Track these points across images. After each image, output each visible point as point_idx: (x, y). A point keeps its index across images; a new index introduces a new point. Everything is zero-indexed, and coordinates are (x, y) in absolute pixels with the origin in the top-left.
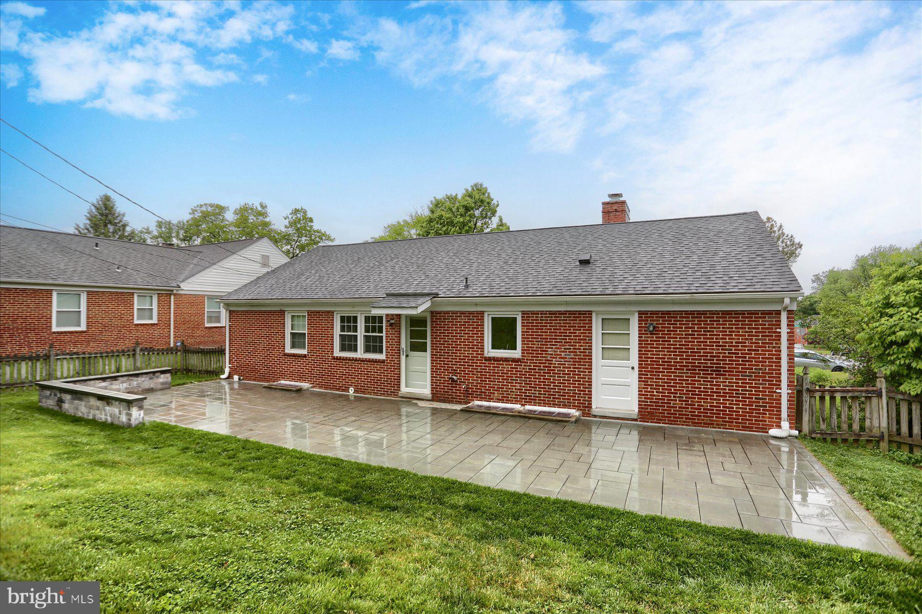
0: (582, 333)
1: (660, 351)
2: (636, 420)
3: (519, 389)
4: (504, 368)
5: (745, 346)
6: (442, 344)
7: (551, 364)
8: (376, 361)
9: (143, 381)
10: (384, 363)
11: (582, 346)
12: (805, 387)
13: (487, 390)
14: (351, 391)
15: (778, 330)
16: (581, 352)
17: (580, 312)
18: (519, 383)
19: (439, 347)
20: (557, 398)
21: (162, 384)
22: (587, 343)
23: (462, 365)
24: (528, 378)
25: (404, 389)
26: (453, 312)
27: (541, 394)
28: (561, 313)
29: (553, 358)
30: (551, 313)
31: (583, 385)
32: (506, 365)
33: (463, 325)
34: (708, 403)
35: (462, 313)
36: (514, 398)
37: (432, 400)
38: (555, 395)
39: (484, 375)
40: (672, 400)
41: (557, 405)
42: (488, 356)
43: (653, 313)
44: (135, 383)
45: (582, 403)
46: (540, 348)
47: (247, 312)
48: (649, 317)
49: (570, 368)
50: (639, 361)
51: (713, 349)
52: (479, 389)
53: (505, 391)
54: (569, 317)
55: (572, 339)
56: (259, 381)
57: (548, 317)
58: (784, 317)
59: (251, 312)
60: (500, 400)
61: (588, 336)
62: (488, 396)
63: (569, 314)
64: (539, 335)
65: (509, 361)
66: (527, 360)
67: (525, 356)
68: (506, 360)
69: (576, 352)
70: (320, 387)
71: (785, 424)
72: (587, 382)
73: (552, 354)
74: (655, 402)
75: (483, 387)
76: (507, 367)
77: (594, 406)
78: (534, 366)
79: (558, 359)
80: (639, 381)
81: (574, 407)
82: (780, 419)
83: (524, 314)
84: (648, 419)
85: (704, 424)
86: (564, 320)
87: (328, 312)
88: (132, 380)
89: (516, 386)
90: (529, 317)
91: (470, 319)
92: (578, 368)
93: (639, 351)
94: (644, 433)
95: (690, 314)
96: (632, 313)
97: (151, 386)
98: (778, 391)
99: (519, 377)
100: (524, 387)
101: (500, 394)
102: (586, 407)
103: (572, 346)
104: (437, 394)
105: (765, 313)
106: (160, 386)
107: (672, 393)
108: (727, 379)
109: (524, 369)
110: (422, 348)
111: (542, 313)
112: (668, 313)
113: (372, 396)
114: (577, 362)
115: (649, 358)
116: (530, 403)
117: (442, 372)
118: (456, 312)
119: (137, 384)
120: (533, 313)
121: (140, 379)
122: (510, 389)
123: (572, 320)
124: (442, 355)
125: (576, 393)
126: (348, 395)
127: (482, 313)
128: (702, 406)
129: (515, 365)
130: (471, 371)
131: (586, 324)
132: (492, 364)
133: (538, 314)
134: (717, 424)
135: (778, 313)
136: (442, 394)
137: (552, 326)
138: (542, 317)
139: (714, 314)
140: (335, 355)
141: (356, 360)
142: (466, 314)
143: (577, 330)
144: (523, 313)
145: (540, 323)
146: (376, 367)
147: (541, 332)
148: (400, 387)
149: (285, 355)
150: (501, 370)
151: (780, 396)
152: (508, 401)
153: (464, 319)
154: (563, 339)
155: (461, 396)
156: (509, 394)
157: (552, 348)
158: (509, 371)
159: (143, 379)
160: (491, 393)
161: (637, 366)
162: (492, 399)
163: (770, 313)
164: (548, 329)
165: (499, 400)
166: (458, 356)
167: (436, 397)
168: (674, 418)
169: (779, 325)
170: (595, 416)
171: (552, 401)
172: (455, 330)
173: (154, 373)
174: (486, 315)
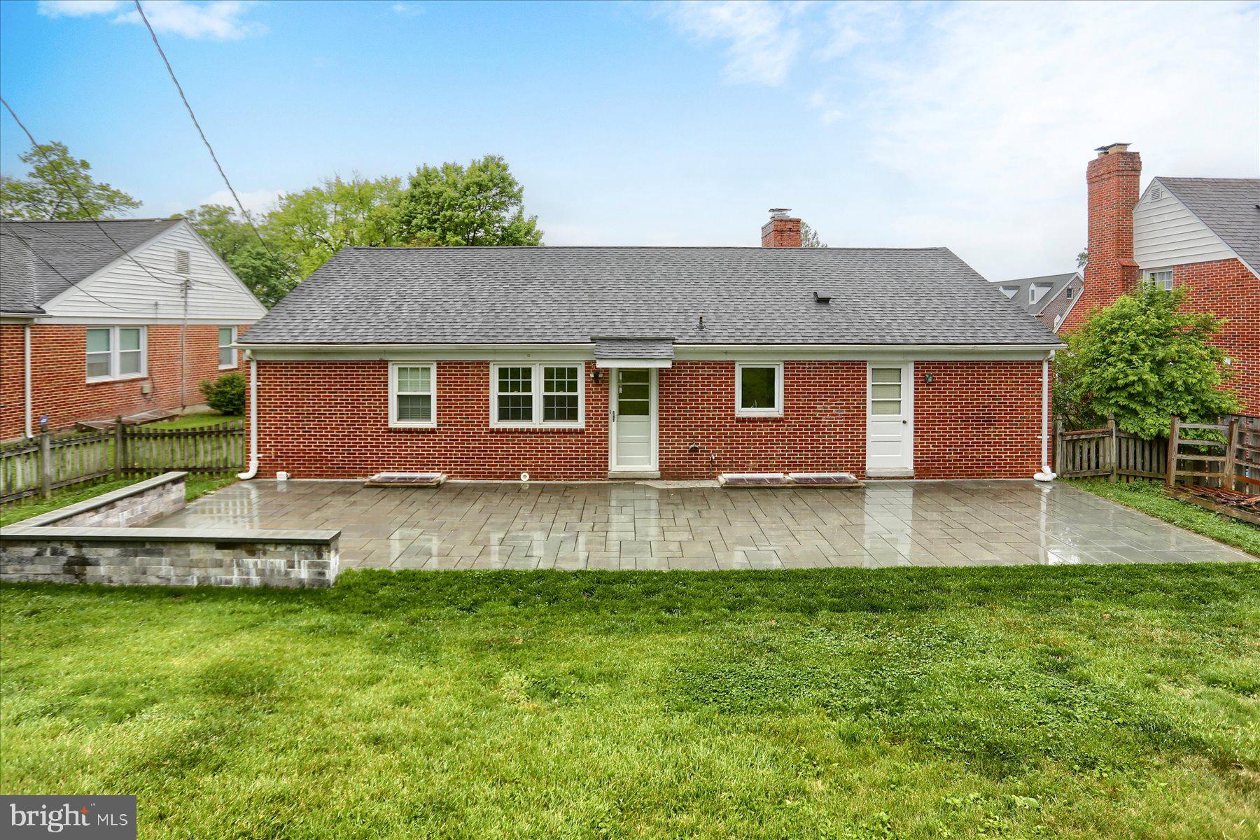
0: (856, 386)
1: (936, 403)
2: (912, 478)
3: (781, 455)
4: (762, 430)
5: (1013, 396)
6: (675, 404)
7: (821, 422)
8: (570, 432)
9: (151, 502)
10: (584, 433)
11: (855, 400)
12: (1058, 433)
13: (740, 459)
14: (525, 478)
15: (1040, 380)
16: (854, 407)
17: (854, 363)
18: (781, 447)
19: (671, 408)
20: (827, 462)
21: (175, 502)
22: (861, 397)
23: (705, 430)
24: (793, 440)
25: (615, 467)
26: (692, 363)
27: (808, 458)
28: (832, 363)
29: (823, 415)
30: (820, 363)
31: (856, 444)
32: (764, 426)
33: (706, 379)
34: (980, 453)
35: (705, 363)
36: (775, 466)
37: (662, 478)
38: (825, 458)
39: (735, 441)
40: (947, 454)
41: (826, 469)
42: (739, 416)
43: (929, 363)
44: (139, 507)
45: (856, 465)
46: (807, 404)
47: (298, 363)
48: (926, 368)
49: (842, 426)
50: (915, 414)
51: (985, 400)
52: (728, 458)
53: (763, 458)
54: (841, 368)
55: (845, 393)
56: (328, 476)
57: (817, 368)
58: (1045, 367)
59: (312, 363)
60: (757, 469)
61: (862, 390)
62: (741, 466)
63: (842, 364)
64: (807, 389)
65: (768, 422)
66: (791, 419)
67: (789, 415)
68: (765, 420)
69: (849, 407)
70: (463, 477)
71: (1047, 469)
72: (861, 440)
73: (821, 411)
74: (931, 457)
75: (734, 455)
76: (765, 429)
77: (867, 467)
78: (799, 426)
79: (828, 417)
80: (915, 436)
81: (847, 469)
82: (1041, 463)
83: (788, 364)
84: (924, 475)
85: (977, 475)
86: (835, 371)
87: (480, 363)
88: (135, 502)
89: (777, 451)
90: (794, 368)
91: (717, 371)
92: (850, 425)
93: (915, 403)
94: (919, 492)
95: (965, 364)
96: (907, 362)
97: (161, 510)
98: (1039, 437)
99: (781, 441)
100: (787, 451)
101: (757, 462)
102: (860, 469)
103: (845, 400)
104: (668, 470)
105: (1029, 363)
106: (172, 508)
107: (947, 446)
108: (996, 428)
109: (787, 430)
110: (643, 410)
111: (810, 363)
112: (944, 363)
113: (562, 482)
114: (850, 418)
115: (925, 411)
116: (794, 470)
117: (676, 441)
118: (697, 363)
119: (143, 509)
120: (799, 363)
121: (147, 499)
122: (769, 455)
123: (845, 371)
124: (675, 419)
125: (849, 454)
126: (519, 484)
127: (733, 363)
128: (975, 457)
129: (776, 426)
130: (718, 437)
131: (861, 375)
132: (746, 426)
133: (805, 364)
134: (988, 474)
135: (1041, 363)
136: (675, 470)
137: (822, 379)
138: (810, 368)
139: (986, 364)
140: (492, 426)
141: (534, 431)
142: (710, 364)
143: (850, 382)
144: (786, 363)
145: (808, 375)
146: (569, 441)
147: (808, 386)
148: (607, 466)
149: (390, 430)
150: (758, 433)
151: (1041, 442)
152: (767, 470)
153: (707, 371)
154: (835, 393)
155: (703, 469)
156: (768, 462)
157: (821, 404)
158: (768, 433)
159: (149, 498)
160: (745, 462)
161: (913, 419)
162: (746, 469)
163: (1032, 363)
164: (818, 382)
165: (755, 470)
166: (699, 419)
167: (666, 474)
168: (947, 471)
169: (1040, 376)
170: (870, 478)
171: (821, 465)
172: (695, 386)
173: (163, 484)
174: (737, 365)
